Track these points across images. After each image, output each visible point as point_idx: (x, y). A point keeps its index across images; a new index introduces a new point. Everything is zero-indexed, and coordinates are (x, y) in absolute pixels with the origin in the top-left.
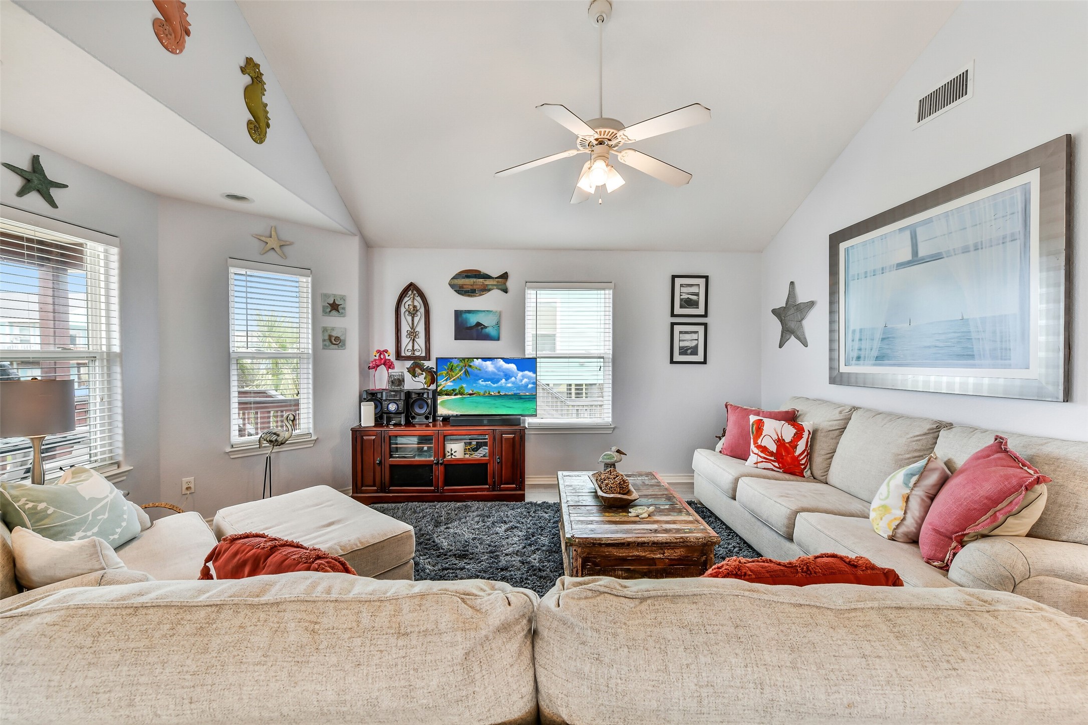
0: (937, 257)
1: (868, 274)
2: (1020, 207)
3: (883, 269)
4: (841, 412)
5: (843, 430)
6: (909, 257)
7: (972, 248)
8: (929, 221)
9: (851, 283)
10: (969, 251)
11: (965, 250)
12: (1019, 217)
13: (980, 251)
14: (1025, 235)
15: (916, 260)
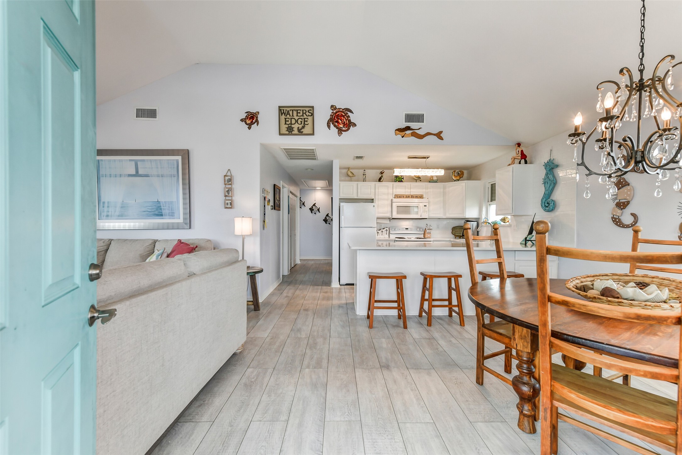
0: (147, 176)
1: (112, 176)
2: (176, 166)
3: (120, 175)
4: (104, 242)
5: (107, 250)
6: (134, 172)
7: (160, 176)
8: (143, 161)
9: (101, 178)
10: (159, 177)
11: (158, 176)
12: (176, 169)
13: (163, 177)
14: (178, 176)
15: (137, 175)
